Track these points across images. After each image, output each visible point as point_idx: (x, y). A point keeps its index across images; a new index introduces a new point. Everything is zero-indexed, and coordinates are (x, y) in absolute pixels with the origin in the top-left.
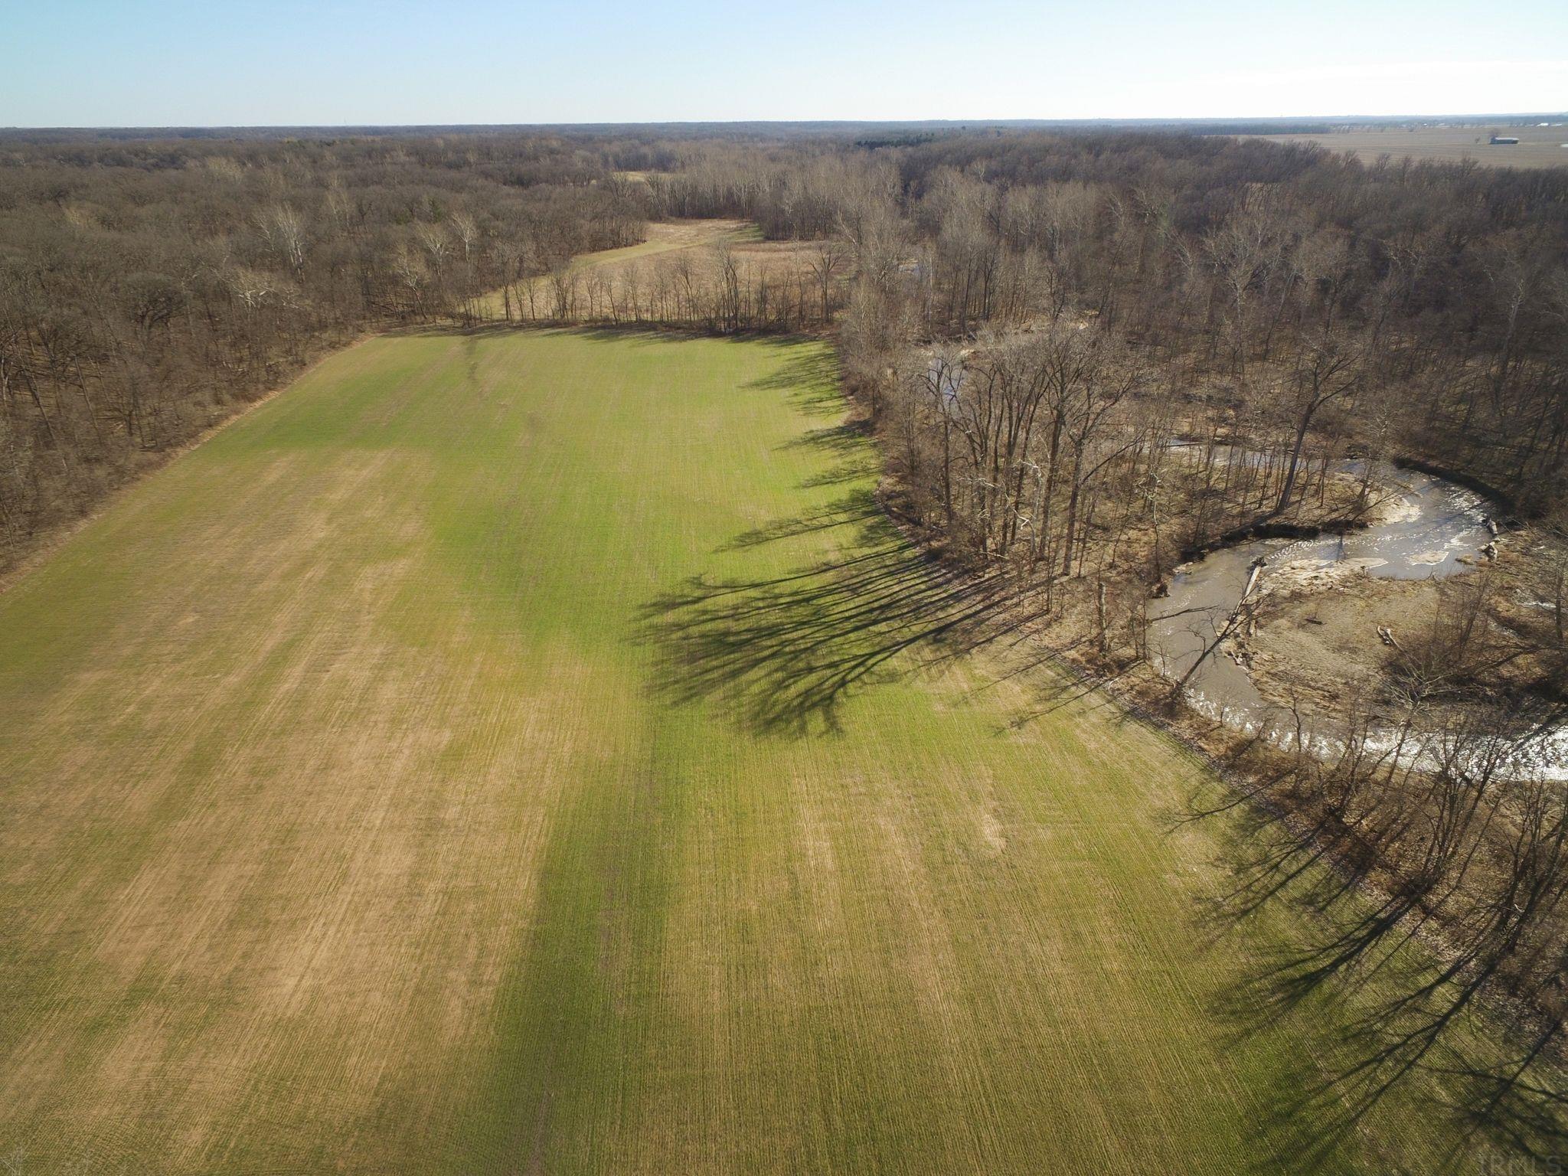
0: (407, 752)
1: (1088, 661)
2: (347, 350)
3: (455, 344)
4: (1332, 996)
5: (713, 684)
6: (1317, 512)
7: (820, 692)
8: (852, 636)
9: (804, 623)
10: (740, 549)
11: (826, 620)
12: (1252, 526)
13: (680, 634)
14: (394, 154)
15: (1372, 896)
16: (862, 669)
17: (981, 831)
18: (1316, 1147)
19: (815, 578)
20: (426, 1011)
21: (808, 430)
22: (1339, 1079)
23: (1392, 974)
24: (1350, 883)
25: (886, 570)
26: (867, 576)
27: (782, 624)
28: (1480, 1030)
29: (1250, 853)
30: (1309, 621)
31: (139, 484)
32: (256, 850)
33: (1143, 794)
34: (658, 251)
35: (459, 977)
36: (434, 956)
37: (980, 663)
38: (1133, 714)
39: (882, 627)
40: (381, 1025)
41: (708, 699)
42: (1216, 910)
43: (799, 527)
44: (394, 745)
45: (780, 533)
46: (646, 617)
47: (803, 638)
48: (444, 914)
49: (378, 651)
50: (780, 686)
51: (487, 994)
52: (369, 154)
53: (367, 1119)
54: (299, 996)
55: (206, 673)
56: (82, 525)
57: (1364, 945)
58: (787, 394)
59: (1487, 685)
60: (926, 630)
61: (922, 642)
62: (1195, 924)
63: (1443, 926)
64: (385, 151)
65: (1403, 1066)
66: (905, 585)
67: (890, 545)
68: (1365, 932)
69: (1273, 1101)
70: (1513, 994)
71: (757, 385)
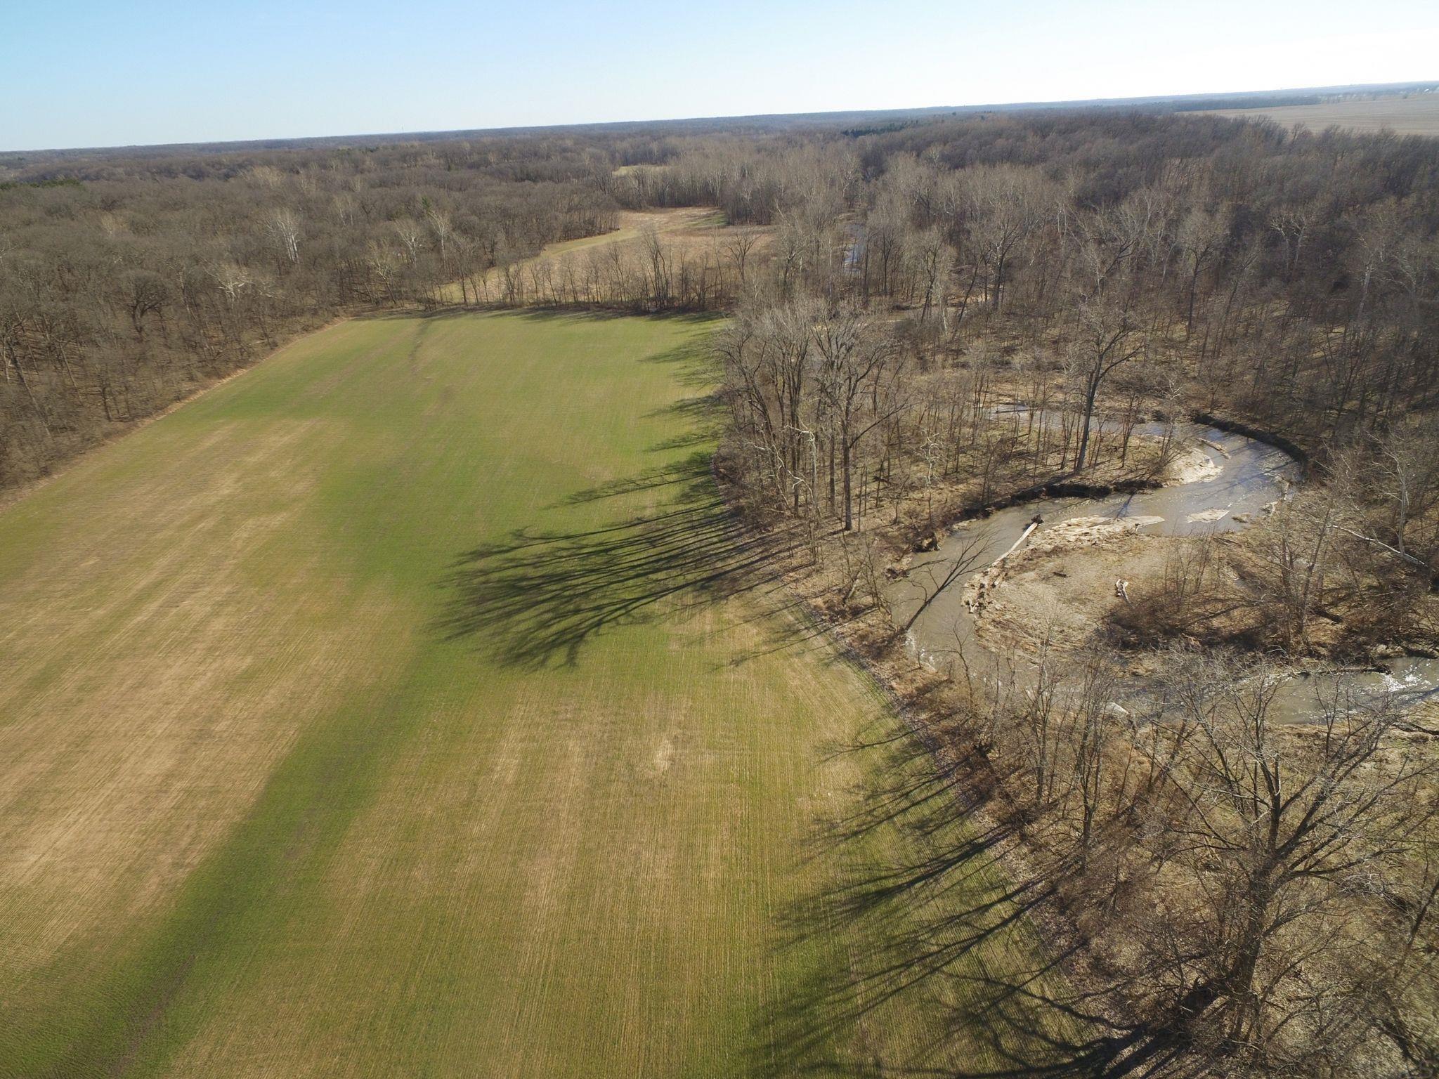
0: (209, 674)
1: (828, 608)
2: (318, 332)
3: (412, 325)
4: (896, 909)
5: (487, 623)
6: (1115, 473)
7: (577, 630)
8: (631, 582)
9: (593, 571)
10: (570, 507)
11: (616, 568)
12: (1045, 486)
13: (482, 579)
14: (425, 157)
15: (983, 822)
16: (623, 611)
17: (654, 755)
18: (812, 1036)
19: (623, 531)
20: (128, 886)
21: (680, 398)
22: (864, 980)
23: (961, 893)
24: (967, 811)
25: (689, 525)
26: (670, 530)
27: (575, 571)
28: (1016, 943)
29: (888, 781)
30: (1055, 573)
31: (102, 449)
32: (54, 752)
33: (818, 727)
34: (625, 238)
35: (166, 859)
36: (155, 842)
37: (732, 609)
38: (846, 655)
39: (661, 575)
40: (87, 896)
41: (479, 634)
42: (829, 830)
43: (632, 486)
44: (201, 669)
45: (611, 492)
46: (461, 563)
47: (583, 584)
48: (178, 808)
49: (225, 590)
50: (544, 625)
51: (182, 874)
52: (404, 158)
53: (42, 970)
54: (33, 871)
55: (82, 607)
56: (43, 483)
57: (950, 866)
58: (678, 366)
59: (1192, 635)
60: (699, 578)
61: (689, 589)
62: (803, 842)
63: (1032, 852)
64: (416, 155)
65: (928, 970)
66: (700, 538)
67: (706, 501)
68: (956, 855)
69: (794, 995)
70: (1062, 913)
71: (656, 359)
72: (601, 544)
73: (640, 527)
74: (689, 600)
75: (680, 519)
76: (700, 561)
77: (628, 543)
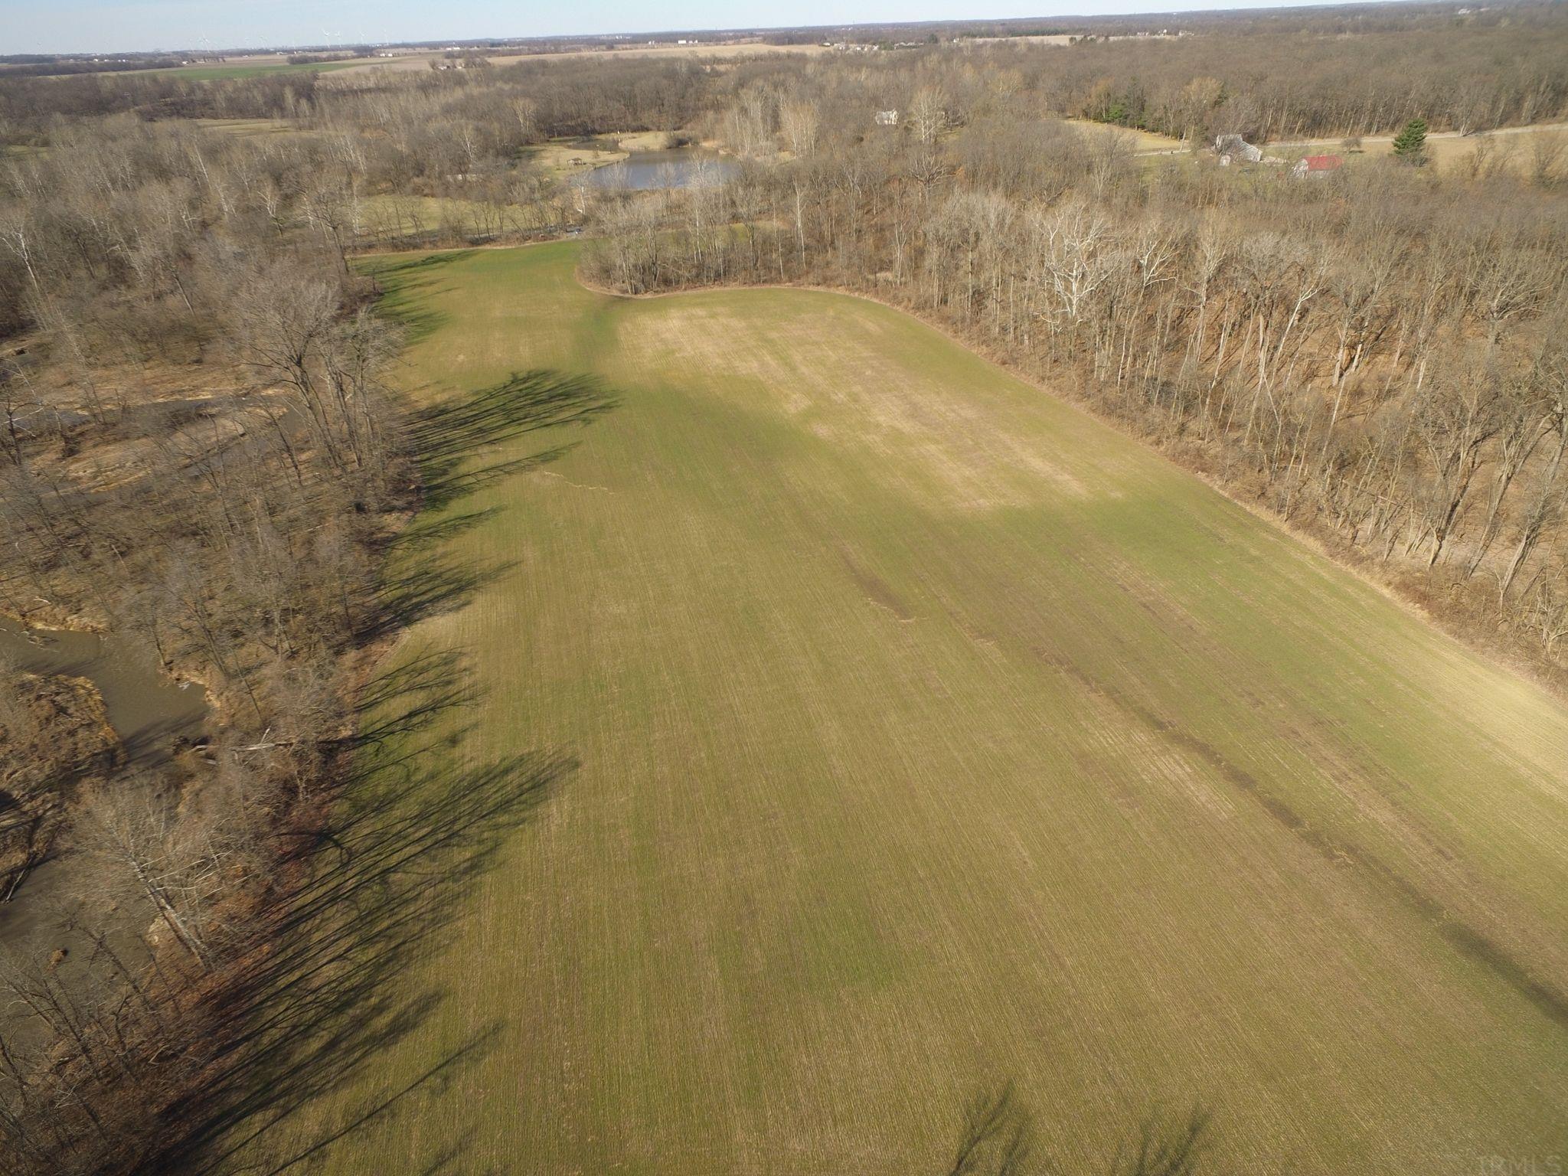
7: (518, 384)
8: (491, 407)
10: (559, 448)
11: (505, 413)
16: (493, 393)
19: (504, 435)
25: (450, 444)
26: (466, 439)
27: (532, 407)
43: (506, 469)
50: (536, 385)
60: (446, 415)
61: (450, 410)
66: (443, 437)
67: (434, 463)
72: (520, 424)
73: (493, 438)
74: (452, 404)
75: (459, 446)
76: (444, 424)
77: (501, 427)
